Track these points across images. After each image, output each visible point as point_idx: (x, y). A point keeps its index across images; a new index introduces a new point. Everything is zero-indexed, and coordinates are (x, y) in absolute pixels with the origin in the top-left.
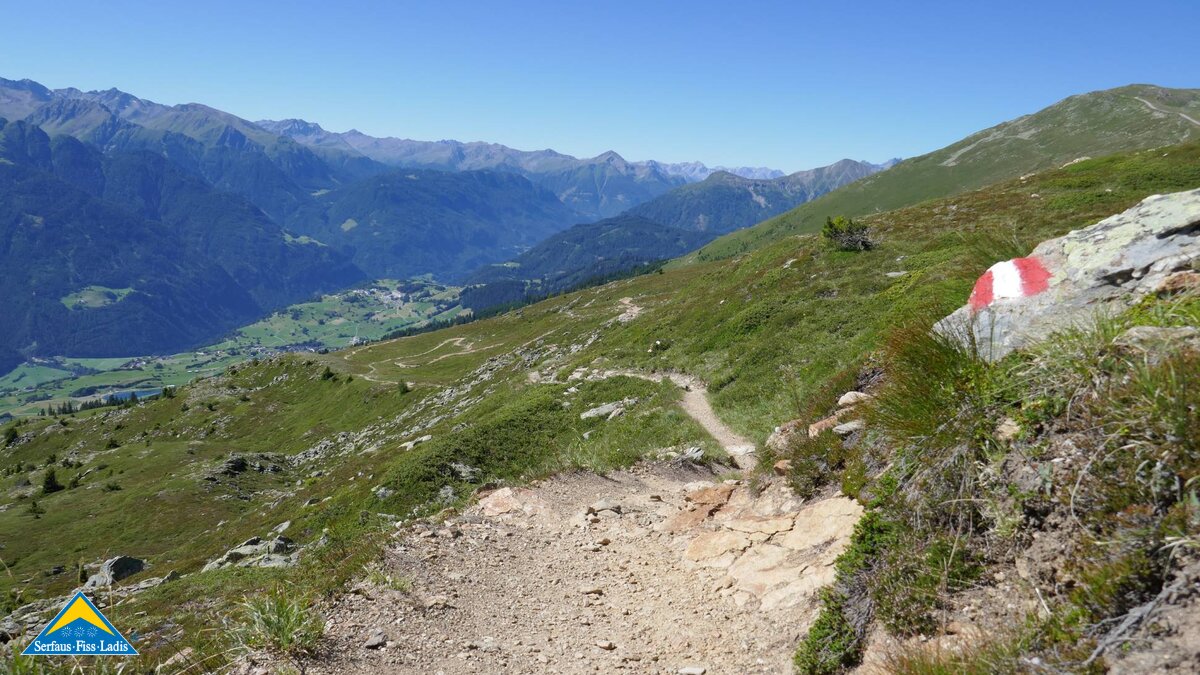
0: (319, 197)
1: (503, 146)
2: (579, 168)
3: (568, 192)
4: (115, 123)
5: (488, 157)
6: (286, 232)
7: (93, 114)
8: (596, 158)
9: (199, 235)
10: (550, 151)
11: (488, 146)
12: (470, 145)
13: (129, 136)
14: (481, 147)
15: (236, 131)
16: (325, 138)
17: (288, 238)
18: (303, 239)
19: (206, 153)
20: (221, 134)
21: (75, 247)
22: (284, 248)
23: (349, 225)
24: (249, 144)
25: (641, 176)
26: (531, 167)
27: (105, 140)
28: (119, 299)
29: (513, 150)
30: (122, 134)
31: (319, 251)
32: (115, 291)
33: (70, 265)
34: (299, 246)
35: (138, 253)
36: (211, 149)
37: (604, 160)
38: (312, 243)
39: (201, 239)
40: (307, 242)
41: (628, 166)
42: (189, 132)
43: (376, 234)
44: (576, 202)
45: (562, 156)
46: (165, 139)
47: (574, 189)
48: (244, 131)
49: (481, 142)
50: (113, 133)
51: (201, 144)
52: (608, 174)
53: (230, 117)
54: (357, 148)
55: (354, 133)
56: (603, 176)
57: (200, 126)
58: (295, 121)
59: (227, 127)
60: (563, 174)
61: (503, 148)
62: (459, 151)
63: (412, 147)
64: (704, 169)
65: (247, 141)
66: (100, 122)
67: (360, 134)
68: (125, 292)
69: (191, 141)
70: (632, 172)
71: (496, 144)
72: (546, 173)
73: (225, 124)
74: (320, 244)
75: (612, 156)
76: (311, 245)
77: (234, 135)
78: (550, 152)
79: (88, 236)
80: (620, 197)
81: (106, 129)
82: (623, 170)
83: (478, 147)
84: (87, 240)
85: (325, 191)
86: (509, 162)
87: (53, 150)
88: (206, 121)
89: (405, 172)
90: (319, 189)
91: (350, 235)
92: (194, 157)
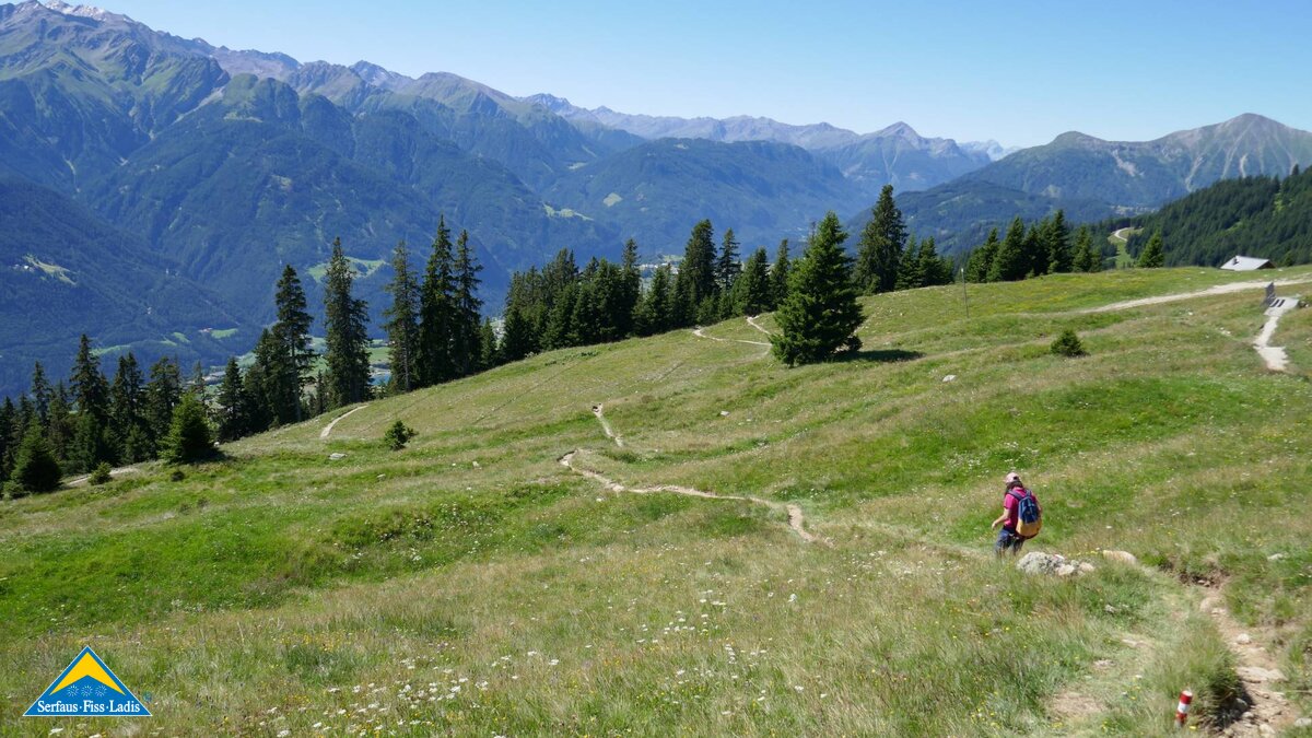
0: (577, 170)
1: (770, 120)
2: (864, 143)
3: (853, 169)
4: (365, 90)
5: (753, 132)
6: (546, 204)
7: (342, 80)
8: (882, 131)
9: (454, 205)
10: (826, 124)
11: (753, 120)
12: (732, 120)
13: (378, 102)
14: (745, 122)
15: (488, 98)
16: (574, 114)
17: (550, 211)
18: (566, 213)
19: (458, 118)
20: (472, 101)
21: (324, 213)
22: (546, 221)
23: (612, 200)
24: (502, 112)
25: (936, 151)
26: (804, 142)
27: (355, 107)
28: (369, 273)
29: (781, 124)
30: (371, 100)
31: (584, 226)
32: (366, 263)
33: (319, 232)
34: (563, 220)
35: (390, 221)
36: (462, 117)
37: (892, 132)
38: (576, 217)
39: (456, 209)
40: (570, 215)
41: (920, 139)
42: (439, 99)
43: (643, 209)
44: (860, 181)
45: (840, 130)
46: (415, 104)
47: (858, 166)
48: (496, 99)
49: (745, 116)
50: (362, 100)
51: (453, 111)
52: (899, 148)
53: (480, 86)
54: (605, 121)
55: (604, 110)
56: (892, 152)
57: (450, 94)
58: (543, 96)
59: (479, 95)
60: (845, 149)
61: (771, 122)
62: (721, 126)
63: (667, 123)
64: (998, 149)
65: (498, 110)
66: (350, 88)
67: (610, 111)
68: (377, 264)
69: (442, 107)
70: (927, 146)
71: (762, 118)
72: (823, 148)
73: (476, 90)
74: (585, 218)
75: (901, 129)
76: (575, 218)
77: (486, 103)
78: (825, 126)
79: (337, 201)
80: (914, 176)
81: (356, 96)
82: (915, 144)
83: (743, 121)
84: (337, 206)
85: (582, 164)
86: (778, 138)
87: (302, 111)
88: (457, 88)
89: (672, 141)
90: (575, 162)
91: (614, 210)
92: (444, 124)
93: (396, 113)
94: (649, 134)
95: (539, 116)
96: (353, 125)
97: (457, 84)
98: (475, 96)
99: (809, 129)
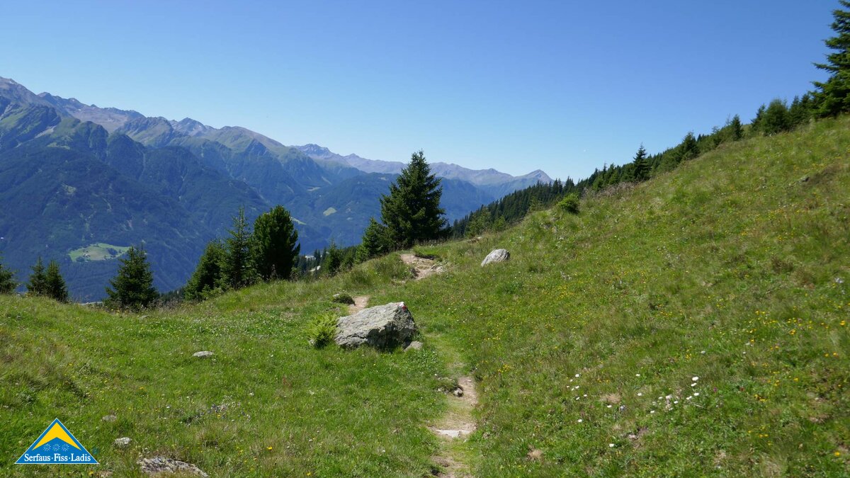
0: (312, 192)
1: (458, 166)
2: (514, 182)
4: (172, 134)
5: (446, 173)
7: (158, 127)
8: (527, 175)
9: (205, 211)
11: (446, 165)
13: (180, 142)
15: (260, 143)
16: (332, 158)
19: (232, 157)
20: (248, 145)
21: (95, 212)
23: (330, 211)
26: (477, 181)
28: (119, 255)
29: (464, 169)
30: (175, 141)
31: (299, 228)
32: (116, 248)
33: (87, 225)
35: (147, 220)
36: (236, 154)
37: (534, 176)
39: (206, 214)
42: (228, 144)
43: (349, 218)
45: (501, 173)
46: (204, 145)
48: (267, 144)
49: (442, 163)
50: (169, 141)
51: (231, 150)
54: (352, 164)
55: (353, 156)
57: (235, 140)
58: (311, 145)
59: (253, 141)
60: (501, 186)
61: (458, 167)
66: (163, 131)
67: (358, 157)
68: (126, 249)
69: (224, 148)
71: (452, 164)
72: (489, 185)
73: (252, 138)
75: (539, 173)
77: (258, 147)
78: (492, 171)
79: (109, 204)
81: (165, 137)
83: (440, 166)
84: (108, 207)
85: (317, 188)
87: (108, 144)
88: (240, 136)
89: (378, 175)
90: (314, 187)
92: (223, 159)
95: (294, 157)
96: (144, 155)
98: (250, 141)
99: (483, 173)
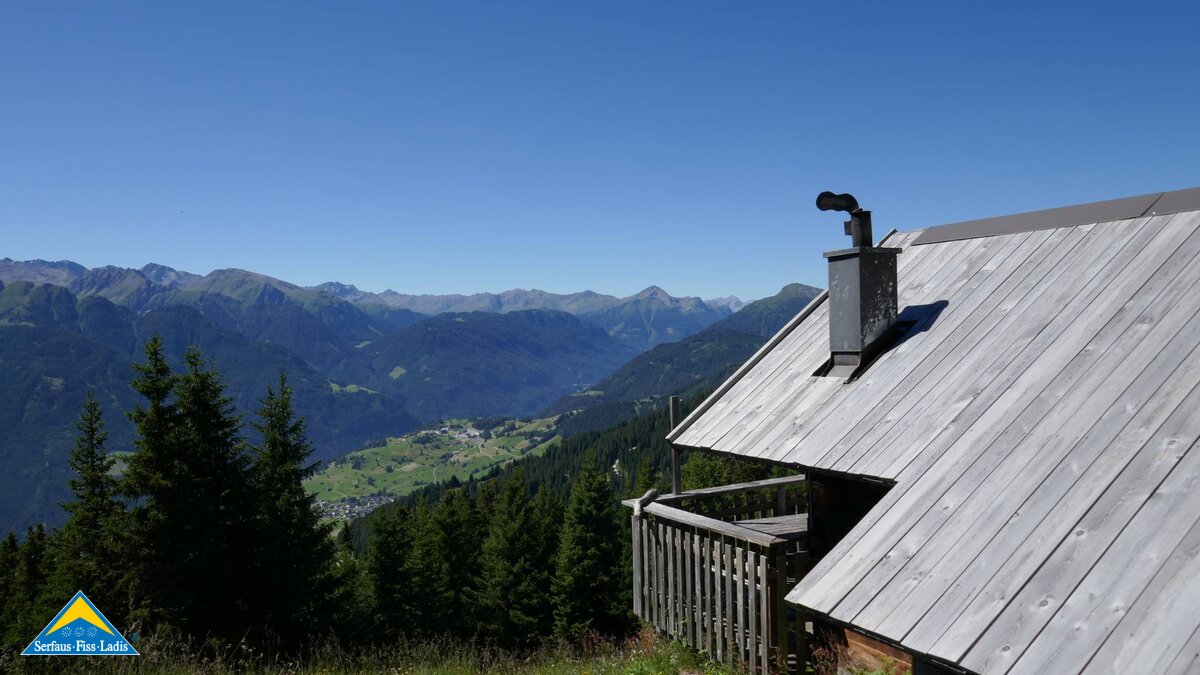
0: (363, 348)
1: (541, 291)
2: (625, 304)
3: (616, 329)
4: (150, 289)
5: (527, 303)
6: (333, 382)
7: (126, 282)
8: (639, 294)
10: (589, 292)
11: (525, 292)
12: (507, 294)
13: (164, 299)
14: (518, 295)
15: (275, 289)
16: (362, 298)
17: (335, 388)
18: (352, 388)
19: (244, 311)
20: (259, 294)
22: (332, 398)
23: (398, 372)
24: (288, 300)
25: (686, 308)
26: (572, 309)
27: (139, 305)
29: (550, 294)
30: (156, 298)
31: (370, 399)
34: (348, 396)
36: (249, 307)
37: (648, 295)
38: (361, 391)
40: (356, 390)
41: (671, 299)
42: (226, 293)
43: (427, 379)
44: (625, 338)
45: (602, 295)
46: (201, 299)
47: (621, 325)
48: (283, 289)
49: (519, 290)
50: (148, 298)
51: (239, 302)
52: (654, 307)
53: (268, 279)
54: (391, 303)
55: (390, 293)
56: (649, 312)
57: (237, 288)
58: (331, 284)
59: (266, 286)
61: (541, 294)
62: (498, 300)
63: (449, 300)
64: (739, 303)
65: (286, 299)
66: (134, 288)
67: (395, 293)
69: (229, 300)
70: (678, 305)
71: (534, 291)
72: (590, 313)
73: (263, 282)
74: (370, 392)
75: (654, 291)
76: (360, 393)
77: (273, 294)
78: (589, 294)
80: (670, 330)
81: (141, 295)
82: (668, 303)
83: (516, 294)
84: (113, 401)
85: (368, 343)
86: (549, 306)
87: (80, 312)
88: (243, 282)
89: (453, 315)
90: (362, 341)
91: (400, 382)
92: (231, 315)
93: (179, 308)
94: (432, 311)
95: (325, 302)
96: (133, 323)
97: (242, 278)
98: (262, 287)
99: (576, 297)
